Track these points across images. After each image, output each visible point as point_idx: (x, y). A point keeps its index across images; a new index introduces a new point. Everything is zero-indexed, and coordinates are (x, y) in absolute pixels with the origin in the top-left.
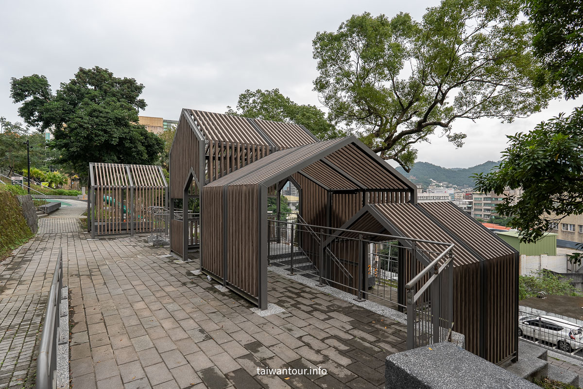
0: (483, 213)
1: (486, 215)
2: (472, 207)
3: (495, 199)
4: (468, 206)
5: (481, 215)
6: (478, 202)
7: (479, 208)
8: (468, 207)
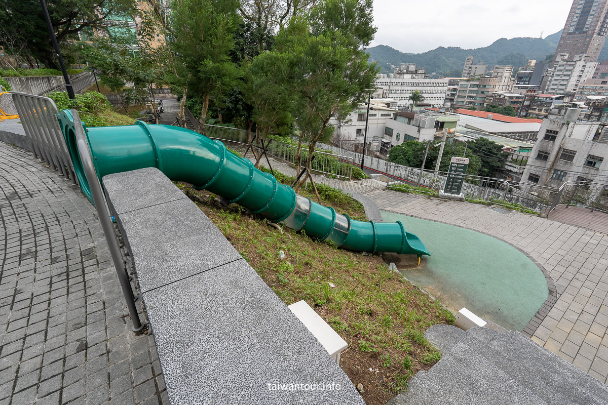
0: (465, 100)
1: (468, 102)
2: (456, 94)
3: (483, 86)
4: (452, 92)
5: (463, 102)
6: (463, 89)
7: (463, 95)
8: (452, 94)
